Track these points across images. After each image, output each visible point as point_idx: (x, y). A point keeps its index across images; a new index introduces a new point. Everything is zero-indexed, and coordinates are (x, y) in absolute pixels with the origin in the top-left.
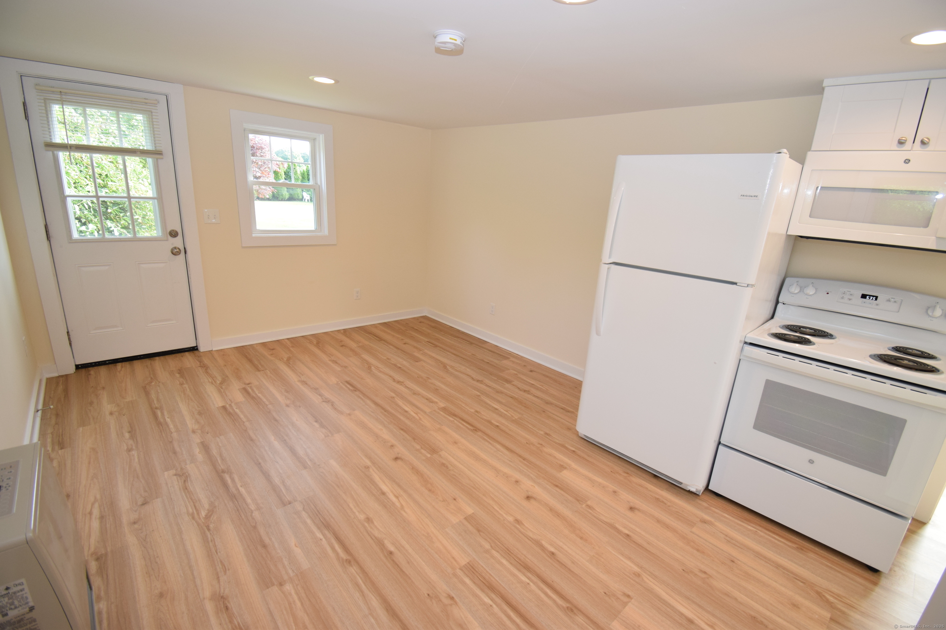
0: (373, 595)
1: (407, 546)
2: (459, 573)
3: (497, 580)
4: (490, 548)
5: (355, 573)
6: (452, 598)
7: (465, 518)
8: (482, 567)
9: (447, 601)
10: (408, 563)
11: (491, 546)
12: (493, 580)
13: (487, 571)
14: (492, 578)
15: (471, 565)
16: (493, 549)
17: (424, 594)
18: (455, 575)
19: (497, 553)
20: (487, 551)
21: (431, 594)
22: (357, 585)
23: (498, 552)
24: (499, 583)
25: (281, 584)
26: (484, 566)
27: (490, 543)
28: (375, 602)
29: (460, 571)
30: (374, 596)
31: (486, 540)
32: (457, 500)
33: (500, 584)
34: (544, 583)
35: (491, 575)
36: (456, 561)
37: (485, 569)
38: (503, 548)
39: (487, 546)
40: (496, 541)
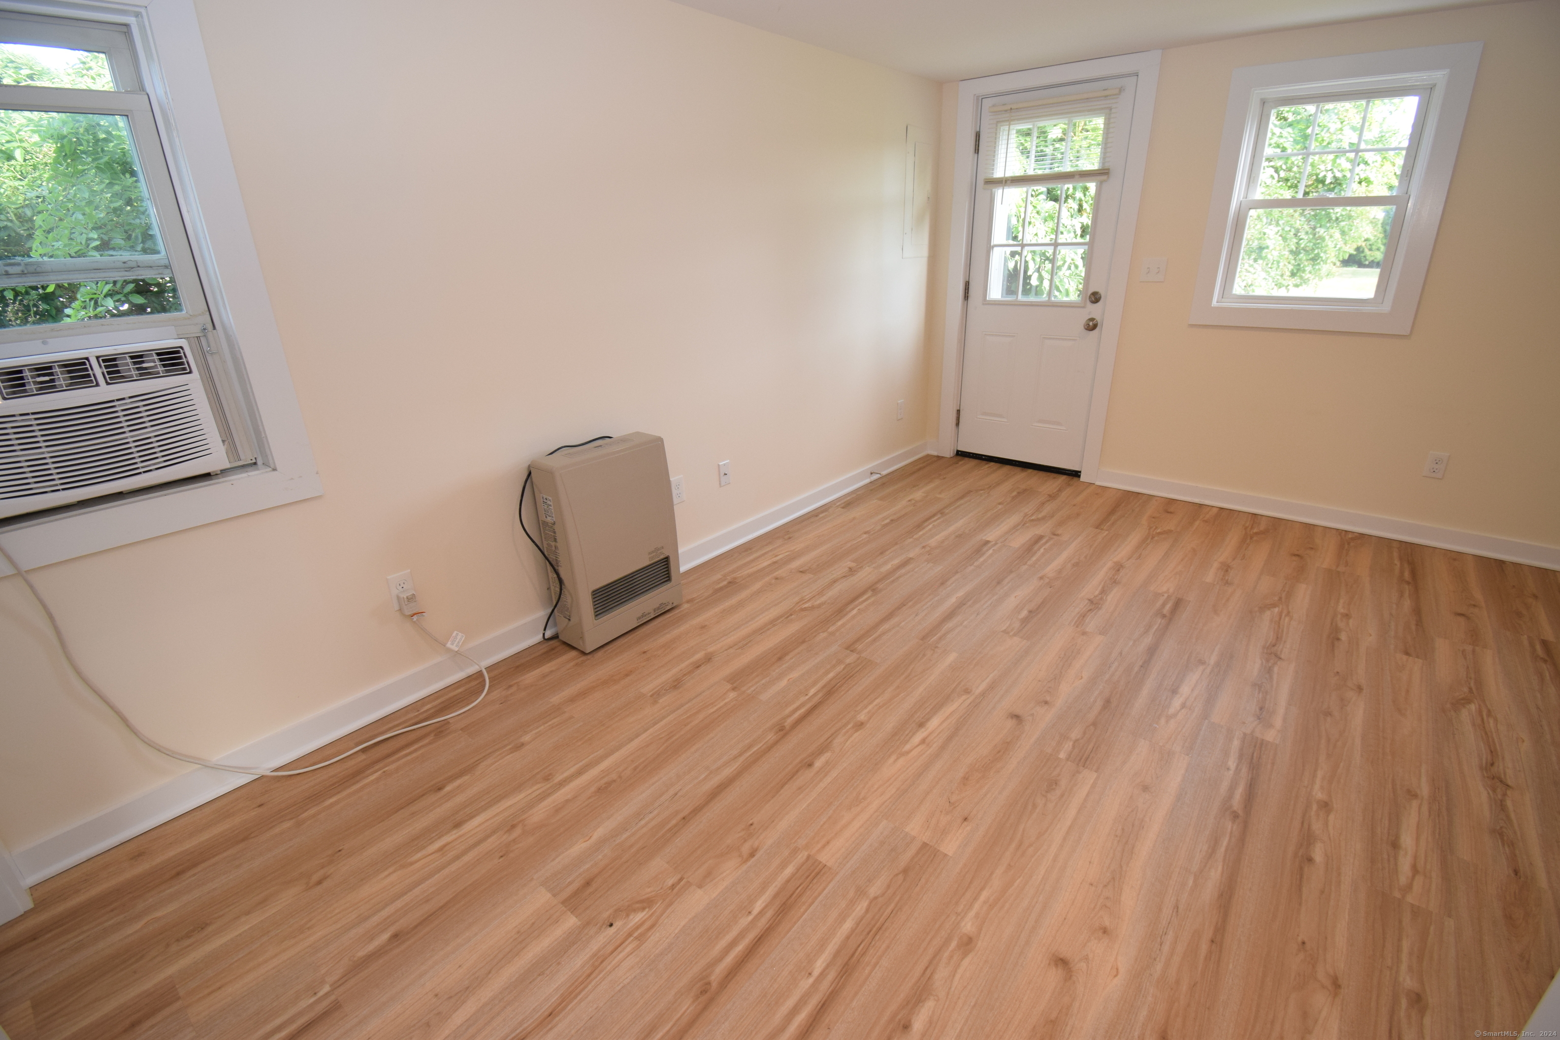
0: (738, 767)
1: (828, 779)
2: (801, 857)
3: (801, 917)
4: (872, 896)
5: (767, 740)
6: (752, 855)
7: (925, 845)
8: (824, 889)
9: (746, 849)
10: (800, 788)
11: (876, 898)
12: (802, 910)
13: (816, 898)
14: (804, 907)
15: (823, 871)
16: (871, 903)
17: (752, 819)
18: (795, 851)
19: (864, 910)
20: (861, 892)
21: (753, 827)
22: (750, 747)
23: (867, 911)
24: (798, 920)
25: (734, 689)
26: (825, 892)
27: (883, 894)
28: (727, 772)
29: (805, 857)
30: (736, 768)
31: (888, 887)
32: (965, 823)
33: (795, 923)
34: (819, 1007)
35: (810, 906)
36: (824, 846)
37: (820, 894)
38: (881, 919)
39: (874, 890)
40: (892, 905)
